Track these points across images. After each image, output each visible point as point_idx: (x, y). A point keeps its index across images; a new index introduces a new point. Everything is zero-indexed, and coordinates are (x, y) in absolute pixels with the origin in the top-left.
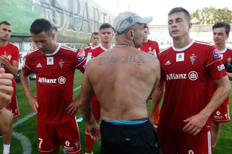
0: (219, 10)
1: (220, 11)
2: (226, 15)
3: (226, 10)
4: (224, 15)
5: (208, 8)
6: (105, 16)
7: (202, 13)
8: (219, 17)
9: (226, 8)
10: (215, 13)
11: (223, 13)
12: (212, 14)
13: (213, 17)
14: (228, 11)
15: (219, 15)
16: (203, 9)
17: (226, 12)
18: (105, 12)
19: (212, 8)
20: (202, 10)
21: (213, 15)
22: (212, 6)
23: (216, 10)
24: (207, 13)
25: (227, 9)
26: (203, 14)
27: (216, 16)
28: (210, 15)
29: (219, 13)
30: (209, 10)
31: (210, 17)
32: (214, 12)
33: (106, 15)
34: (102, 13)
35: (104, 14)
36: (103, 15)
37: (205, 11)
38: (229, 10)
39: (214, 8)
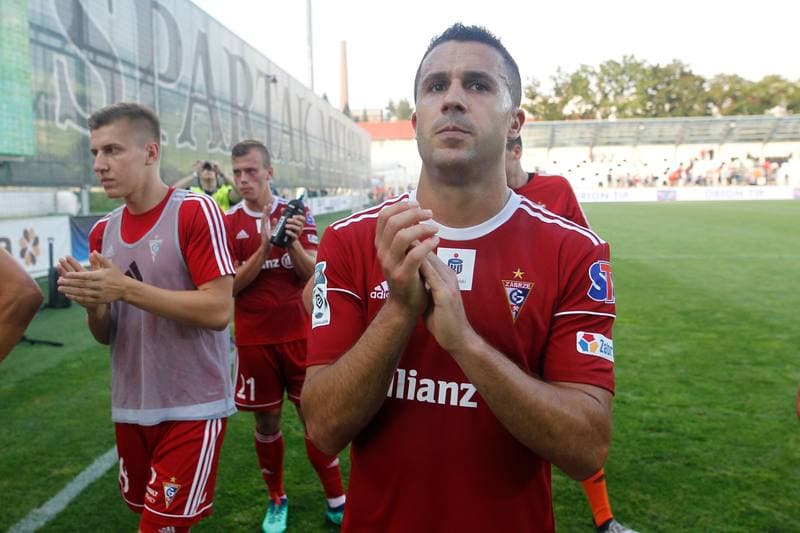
0: (656, 70)
1: (660, 74)
2: (677, 89)
3: (678, 72)
4: (672, 86)
5: (617, 65)
6: (272, 85)
7: (601, 80)
8: (654, 93)
9: (678, 64)
10: (642, 81)
11: (666, 79)
12: (631, 84)
13: (637, 93)
14: (683, 74)
15: (655, 88)
16: (601, 66)
17: (677, 76)
18: (272, 73)
19: (632, 61)
20: (598, 70)
21: (635, 86)
22: (632, 57)
23: (644, 71)
24: (617, 81)
25: (682, 68)
26: (603, 85)
27: (646, 92)
28: (628, 88)
29: (656, 81)
30: (623, 72)
31: (626, 93)
32: (639, 76)
33: (275, 81)
34: (260, 74)
35: (268, 77)
36: (262, 80)
37: (609, 75)
38: (686, 70)
39: (639, 65)
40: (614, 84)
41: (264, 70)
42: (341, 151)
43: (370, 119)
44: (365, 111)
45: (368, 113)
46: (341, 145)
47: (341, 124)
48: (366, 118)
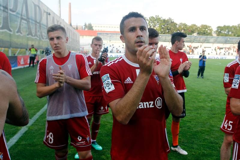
0: (164, 20)
1: (165, 22)
2: (170, 26)
3: (170, 21)
4: (168, 25)
5: (154, 18)
6: (49, 16)
7: (150, 22)
8: (164, 27)
9: (170, 19)
11: (167, 23)
12: (158, 24)
13: (159, 27)
14: (172, 22)
15: (164, 26)
16: (150, 18)
17: (170, 23)
18: (49, 12)
19: (158, 17)
20: (149, 19)
21: (159, 25)
22: (158, 16)
23: (161, 20)
24: (154, 23)
25: (171, 21)
26: (150, 23)
27: (162, 26)
28: (157, 25)
29: (164, 24)
30: (155, 20)
31: (156, 26)
32: (160, 22)
33: (50, 14)
34: (45, 11)
35: (47, 13)
36: (45, 14)
37: (152, 21)
38: (172, 21)
39: (160, 18)
40: (153, 23)
41: (46, 10)
42: (71, 38)
43: (79, 29)
44: (77, 26)
45: (78, 27)
46: (71, 37)
47: (70, 30)
48: (77, 28)
